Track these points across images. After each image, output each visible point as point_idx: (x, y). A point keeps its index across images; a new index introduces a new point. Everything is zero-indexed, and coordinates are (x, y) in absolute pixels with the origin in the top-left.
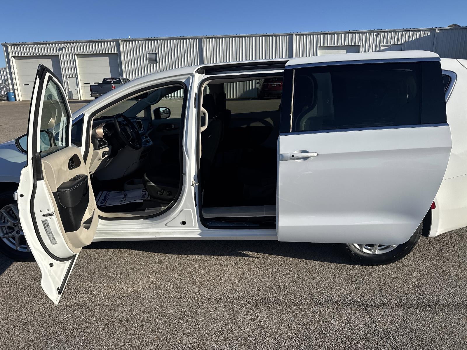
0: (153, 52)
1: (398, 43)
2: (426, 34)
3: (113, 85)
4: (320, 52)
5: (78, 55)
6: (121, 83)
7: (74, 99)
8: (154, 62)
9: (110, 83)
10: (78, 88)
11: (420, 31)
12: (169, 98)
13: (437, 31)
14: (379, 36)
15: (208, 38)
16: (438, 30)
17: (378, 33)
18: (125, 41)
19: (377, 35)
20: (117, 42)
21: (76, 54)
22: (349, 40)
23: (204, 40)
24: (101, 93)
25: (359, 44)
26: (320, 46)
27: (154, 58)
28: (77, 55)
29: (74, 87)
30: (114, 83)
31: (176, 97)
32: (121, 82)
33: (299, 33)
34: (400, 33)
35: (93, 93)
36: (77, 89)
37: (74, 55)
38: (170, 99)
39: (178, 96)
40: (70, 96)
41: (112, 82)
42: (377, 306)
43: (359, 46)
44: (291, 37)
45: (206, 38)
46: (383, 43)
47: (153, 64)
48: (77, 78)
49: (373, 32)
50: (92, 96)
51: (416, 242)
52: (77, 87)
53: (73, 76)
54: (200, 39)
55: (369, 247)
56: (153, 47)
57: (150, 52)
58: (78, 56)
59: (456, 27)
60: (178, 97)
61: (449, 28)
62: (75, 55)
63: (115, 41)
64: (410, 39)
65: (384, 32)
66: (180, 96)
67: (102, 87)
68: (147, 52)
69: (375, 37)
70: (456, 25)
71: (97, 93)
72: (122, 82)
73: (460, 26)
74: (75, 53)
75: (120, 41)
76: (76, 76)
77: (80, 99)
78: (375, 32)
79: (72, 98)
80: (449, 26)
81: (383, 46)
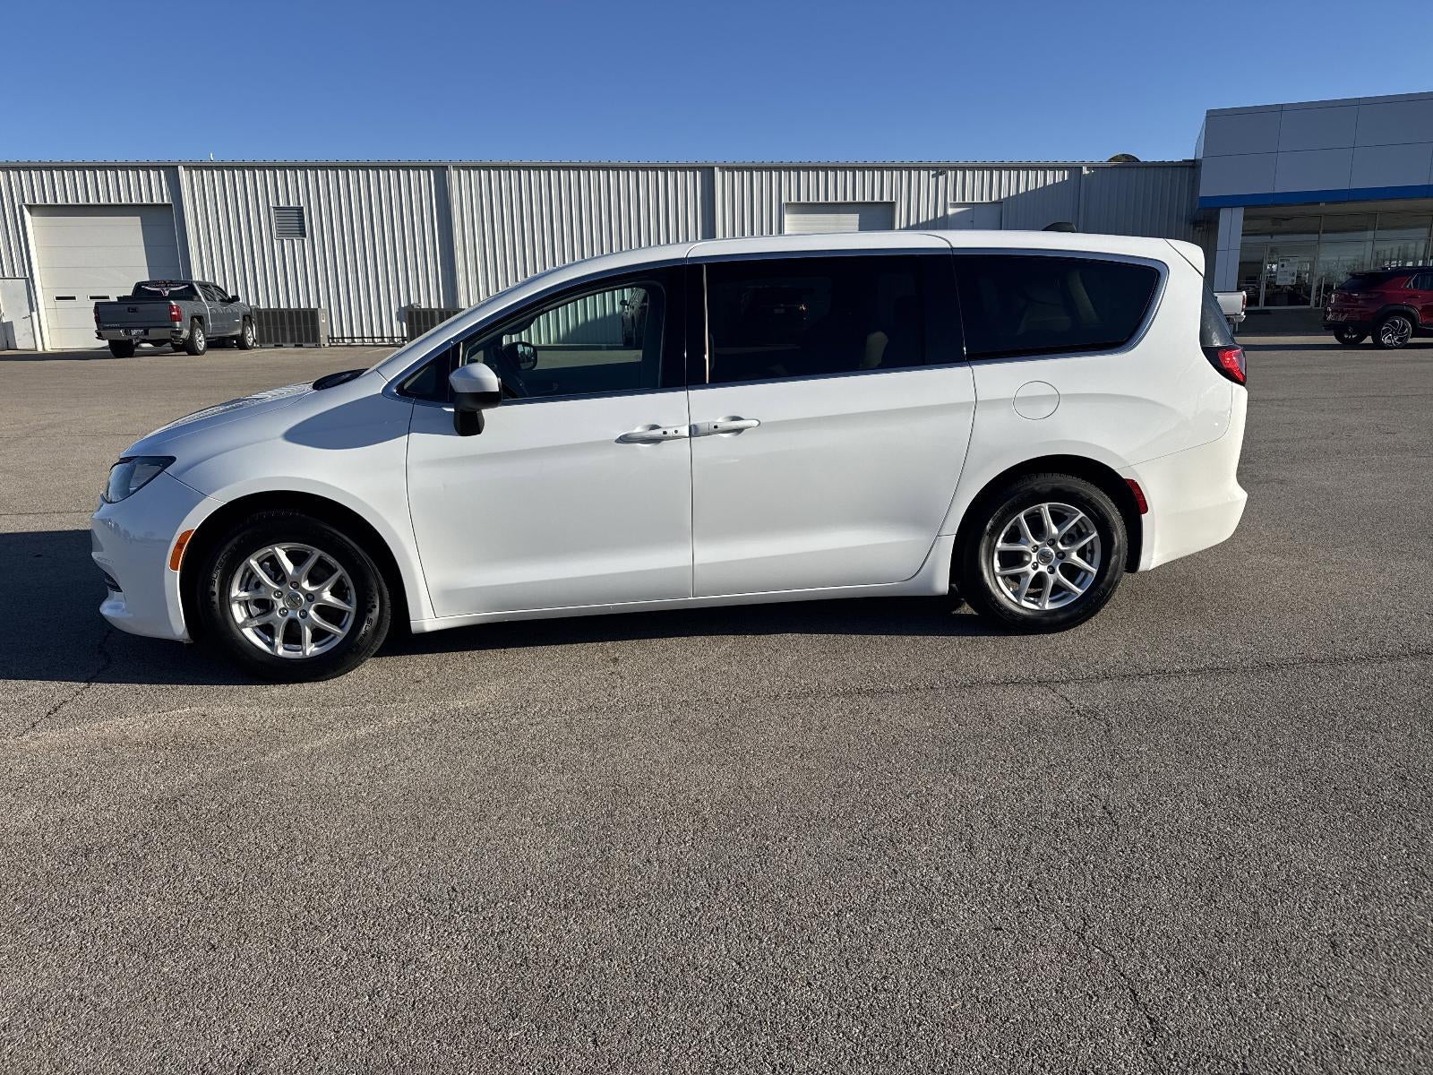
0: (292, 205)
1: (991, 198)
2: (1060, 176)
3: (173, 303)
4: (789, 219)
5: (32, 209)
6: (196, 298)
7: (18, 347)
8: (294, 235)
9: (157, 296)
10: (35, 314)
11: (1044, 168)
12: (344, 342)
13: (1085, 171)
14: (941, 178)
15: (464, 168)
16: (1088, 168)
17: (940, 170)
18: (196, 168)
19: (936, 176)
20: (172, 172)
21: (26, 205)
22: (866, 188)
23: (454, 174)
24: (133, 328)
25: (891, 199)
26: (788, 201)
27: (293, 222)
28: (30, 208)
29: (21, 309)
30: (174, 296)
31: (366, 340)
32: (196, 293)
33: (730, 163)
34: (996, 174)
35: (105, 328)
36: (31, 316)
37: (20, 207)
38: (348, 345)
39: (373, 338)
40: (6, 338)
41: (167, 293)
42: (1066, 682)
43: (891, 205)
44: (708, 172)
45: (457, 168)
46: (955, 199)
47: (293, 240)
48: (30, 282)
49: (927, 169)
50: (100, 336)
51: (1116, 582)
52: (32, 310)
53: (17, 276)
54: (441, 171)
55: (1032, 599)
56: (291, 188)
57: (281, 205)
58: (34, 211)
59: (1128, 162)
60: (373, 341)
61: (1114, 163)
62: (24, 207)
63: (164, 167)
64: (1022, 190)
65: (955, 169)
66: (380, 335)
67: (135, 310)
68: (271, 205)
69: (932, 181)
70: (1128, 157)
71: (121, 328)
72: (200, 294)
73: (1138, 161)
74: (24, 201)
75: (181, 169)
76: (28, 276)
77: (40, 349)
78: (933, 168)
79: (11, 347)
80: (1113, 159)
81: (956, 205)
